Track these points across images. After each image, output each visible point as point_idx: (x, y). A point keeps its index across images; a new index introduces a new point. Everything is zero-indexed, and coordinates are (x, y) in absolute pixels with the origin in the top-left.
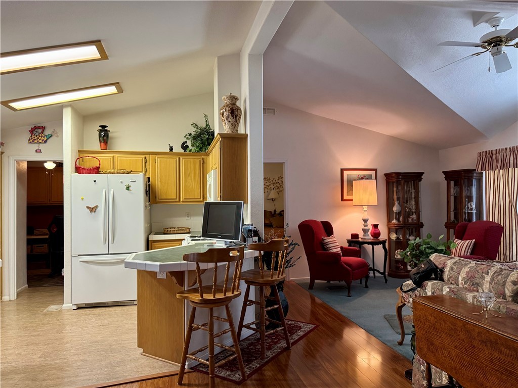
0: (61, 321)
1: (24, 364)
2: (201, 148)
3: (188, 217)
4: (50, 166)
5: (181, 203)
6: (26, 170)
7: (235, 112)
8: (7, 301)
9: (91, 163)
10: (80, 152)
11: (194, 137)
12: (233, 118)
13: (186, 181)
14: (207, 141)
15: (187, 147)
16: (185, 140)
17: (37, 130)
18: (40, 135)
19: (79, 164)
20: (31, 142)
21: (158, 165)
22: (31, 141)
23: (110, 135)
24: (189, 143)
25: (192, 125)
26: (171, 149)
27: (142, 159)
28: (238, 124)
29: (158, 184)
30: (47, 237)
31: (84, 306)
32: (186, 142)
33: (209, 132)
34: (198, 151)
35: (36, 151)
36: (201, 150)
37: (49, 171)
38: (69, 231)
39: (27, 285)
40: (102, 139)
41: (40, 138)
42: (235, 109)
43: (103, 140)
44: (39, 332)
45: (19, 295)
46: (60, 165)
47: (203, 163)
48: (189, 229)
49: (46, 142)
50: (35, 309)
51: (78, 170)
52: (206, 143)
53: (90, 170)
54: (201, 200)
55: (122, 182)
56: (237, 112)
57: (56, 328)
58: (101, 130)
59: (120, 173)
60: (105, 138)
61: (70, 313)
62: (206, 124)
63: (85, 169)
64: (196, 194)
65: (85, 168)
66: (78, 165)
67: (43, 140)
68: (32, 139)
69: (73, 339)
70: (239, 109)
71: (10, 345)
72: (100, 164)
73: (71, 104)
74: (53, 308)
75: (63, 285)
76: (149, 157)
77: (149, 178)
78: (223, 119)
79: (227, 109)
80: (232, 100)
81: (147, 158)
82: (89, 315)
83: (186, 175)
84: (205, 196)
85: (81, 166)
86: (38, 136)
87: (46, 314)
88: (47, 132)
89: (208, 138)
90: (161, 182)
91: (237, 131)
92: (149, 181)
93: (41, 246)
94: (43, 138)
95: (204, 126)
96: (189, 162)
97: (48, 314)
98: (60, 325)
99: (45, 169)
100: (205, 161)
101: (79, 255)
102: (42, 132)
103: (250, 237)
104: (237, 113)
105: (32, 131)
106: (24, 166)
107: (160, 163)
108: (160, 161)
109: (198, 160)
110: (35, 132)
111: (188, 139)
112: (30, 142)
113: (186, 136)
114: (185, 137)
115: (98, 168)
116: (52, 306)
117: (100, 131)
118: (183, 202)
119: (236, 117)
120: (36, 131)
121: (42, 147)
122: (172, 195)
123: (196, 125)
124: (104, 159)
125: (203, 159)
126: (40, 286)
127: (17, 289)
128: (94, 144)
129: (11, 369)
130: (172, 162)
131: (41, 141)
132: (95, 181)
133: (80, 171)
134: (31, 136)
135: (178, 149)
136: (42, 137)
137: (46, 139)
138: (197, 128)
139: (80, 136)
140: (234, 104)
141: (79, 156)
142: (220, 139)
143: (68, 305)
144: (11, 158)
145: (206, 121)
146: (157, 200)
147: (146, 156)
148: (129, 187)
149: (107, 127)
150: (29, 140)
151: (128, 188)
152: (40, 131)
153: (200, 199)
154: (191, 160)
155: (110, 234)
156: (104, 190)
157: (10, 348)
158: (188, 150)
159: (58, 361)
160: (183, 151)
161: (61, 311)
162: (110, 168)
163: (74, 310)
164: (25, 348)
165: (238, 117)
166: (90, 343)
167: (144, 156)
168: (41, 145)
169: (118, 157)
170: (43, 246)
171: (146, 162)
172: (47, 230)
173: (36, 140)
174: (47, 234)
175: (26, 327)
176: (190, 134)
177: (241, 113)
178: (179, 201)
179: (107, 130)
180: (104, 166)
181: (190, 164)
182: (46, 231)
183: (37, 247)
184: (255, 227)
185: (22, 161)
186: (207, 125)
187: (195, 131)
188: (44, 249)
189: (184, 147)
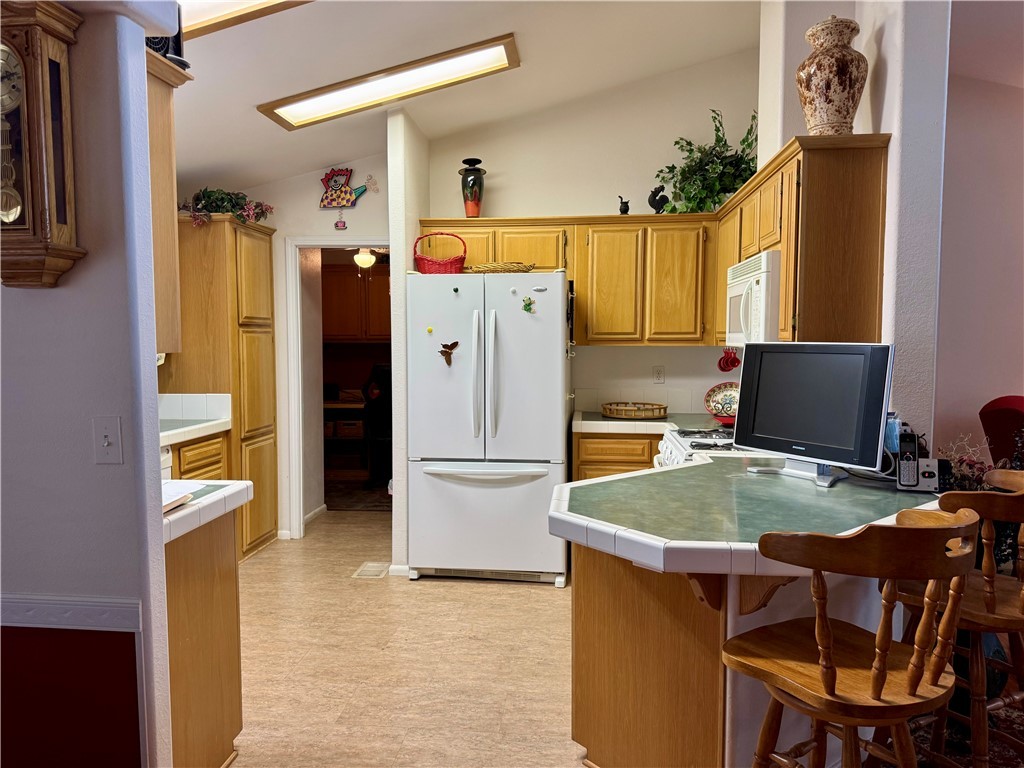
0: (387, 609)
1: (305, 738)
2: (702, 201)
3: (659, 377)
4: (365, 260)
5: (646, 344)
6: (320, 269)
7: (853, 69)
8: (286, 541)
9: (445, 248)
10: (423, 223)
11: (683, 172)
12: (844, 89)
13: (659, 287)
14: (721, 181)
15: (665, 199)
16: (658, 184)
17: (336, 178)
18: (343, 189)
19: (422, 252)
20: (327, 204)
21: (593, 250)
22: (326, 202)
23: (486, 182)
24: (668, 192)
25: (677, 143)
26: (625, 208)
27: (558, 237)
28: (855, 107)
29: (592, 297)
30: (362, 406)
31: (433, 573)
32: (662, 188)
33: (726, 157)
34: (692, 210)
35: (336, 225)
36: (701, 205)
37: (365, 271)
38: (403, 404)
39: (325, 506)
40: (468, 191)
41: (343, 195)
42: (852, 61)
43: (471, 194)
44: (341, 638)
45: (309, 526)
46: (383, 260)
47: (705, 241)
48: (665, 409)
49: (354, 204)
50: (337, 569)
51: (421, 264)
52: (718, 187)
53: (445, 264)
54: (698, 335)
55: (514, 292)
56: (858, 68)
57: (374, 631)
58: (466, 170)
59: (510, 271)
60: (476, 188)
61: (404, 588)
62: (717, 136)
63: (434, 263)
64: (685, 322)
65: (435, 259)
66: (418, 253)
67: (348, 201)
68: (327, 198)
69: (413, 673)
70: (861, 58)
71: (279, 669)
72: (465, 252)
73: (404, 105)
74: (371, 567)
75: (390, 510)
76: (574, 231)
77: (571, 283)
78: (807, 93)
79: (826, 62)
80: (841, 33)
81: (568, 234)
82: (444, 599)
83: (661, 272)
84: (708, 327)
85: (425, 256)
86: (338, 192)
87: (355, 585)
88: (357, 182)
89: (723, 174)
90: (598, 290)
91: (851, 128)
92: (571, 289)
93: (351, 424)
94: (348, 196)
95: (711, 142)
96: (669, 240)
97: (360, 586)
98: (383, 621)
99: (355, 267)
100: (711, 234)
101: (423, 460)
102: (347, 183)
103: (908, 459)
104: (855, 73)
105: (328, 179)
106: (316, 260)
107: (599, 245)
108: (599, 238)
109: (693, 234)
110: (332, 183)
111: (666, 182)
112: (325, 206)
113: (662, 175)
114: (658, 176)
115: (462, 260)
116: (370, 564)
117: (466, 173)
118: (650, 340)
119: (851, 87)
120: (335, 181)
121: (347, 215)
122: (624, 323)
123: (689, 144)
124: (475, 238)
125: (706, 230)
126: (348, 508)
127: (305, 513)
128: (452, 204)
129: (277, 751)
130: (625, 240)
131: (344, 202)
132: (456, 290)
133: (424, 267)
134: (326, 192)
135: (641, 207)
136: (346, 192)
137: (354, 197)
138: (691, 151)
139: (424, 188)
140: (846, 46)
141: (422, 232)
142: (800, 156)
143: (399, 568)
144: (289, 241)
145: (717, 130)
146: (590, 336)
147: (566, 228)
148: (530, 304)
149: (479, 162)
150: (322, 201)
151: (528, 307)
152: (342, 180)
153: (695, 333)
154: (677, 234)
155: (489, 414)
156: (476, 312)
157: (279, 677)
158: (667, 207)
159: (378, 745)
160: (652, 211)
161: (386, 579)
162: (488, 260)
163: (412, 580)
164: (309, 685)
165: (858, 86)
166: (452, 693)
167: (561, 229)
168: (345, 212)
169: (503, 233)
170: (354, 424)
171: (566, 244)
172: (360, 391)
173: (334, 200)
174: (360, 401)
175: (315, 619)
176: (672, 169)
177: (866, 71)
178: (641, 339)
179: (479, 170)
180: (475, 256)
181: (671, 245)
182: (359, 393)
183: (345, 425)
184: (904, 424)
185: (312, 248)
186: (719, 140)
187: (689, 157)
188: (356, 429)
189: (657, 201)
